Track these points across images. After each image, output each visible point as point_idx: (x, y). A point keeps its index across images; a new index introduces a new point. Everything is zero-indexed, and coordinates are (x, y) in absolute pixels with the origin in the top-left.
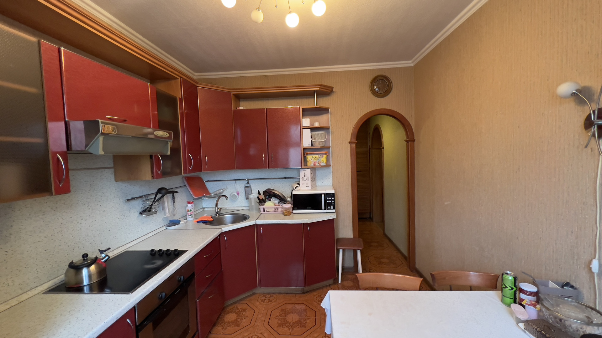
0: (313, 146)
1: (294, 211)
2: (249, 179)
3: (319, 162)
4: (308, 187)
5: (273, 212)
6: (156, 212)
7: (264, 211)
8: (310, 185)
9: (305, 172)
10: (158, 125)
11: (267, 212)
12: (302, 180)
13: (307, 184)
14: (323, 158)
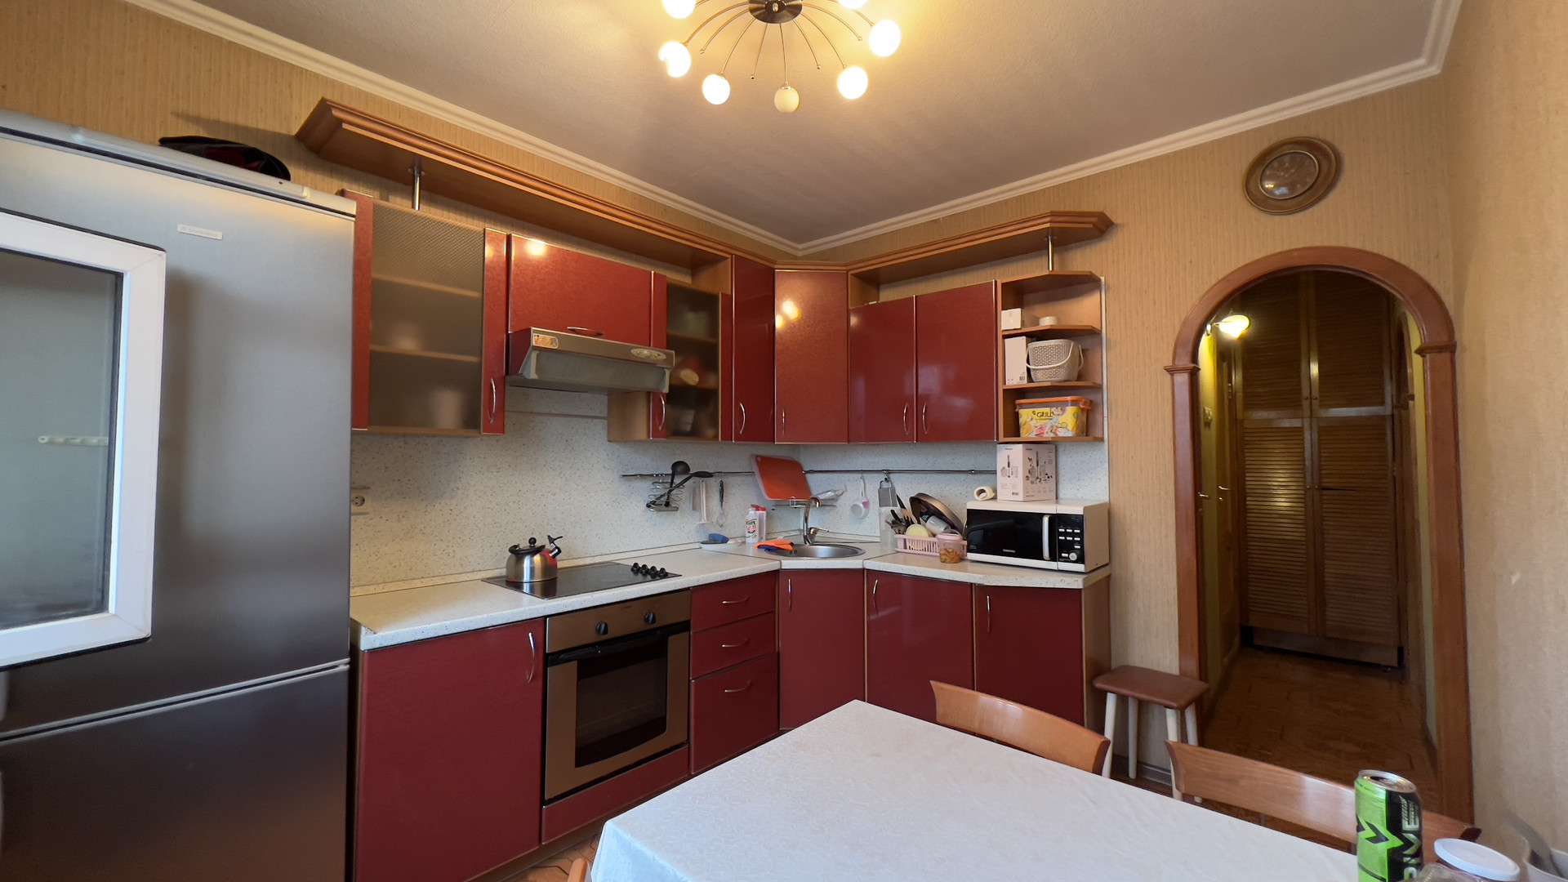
0: (1033, 382)
1: (971, 556)
2: (889, 472)
3: (1052, 427)
4: (1017, 494)
5: (924, 552)
6: (677, 509)
7: (905, 548)
8: (1020, 490)
9: (1008, 452)
10: (665, 342)
11: (911, 551)
12: (1002, 475)
13: (1014, 486)
14: (1065, 415)
